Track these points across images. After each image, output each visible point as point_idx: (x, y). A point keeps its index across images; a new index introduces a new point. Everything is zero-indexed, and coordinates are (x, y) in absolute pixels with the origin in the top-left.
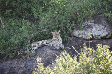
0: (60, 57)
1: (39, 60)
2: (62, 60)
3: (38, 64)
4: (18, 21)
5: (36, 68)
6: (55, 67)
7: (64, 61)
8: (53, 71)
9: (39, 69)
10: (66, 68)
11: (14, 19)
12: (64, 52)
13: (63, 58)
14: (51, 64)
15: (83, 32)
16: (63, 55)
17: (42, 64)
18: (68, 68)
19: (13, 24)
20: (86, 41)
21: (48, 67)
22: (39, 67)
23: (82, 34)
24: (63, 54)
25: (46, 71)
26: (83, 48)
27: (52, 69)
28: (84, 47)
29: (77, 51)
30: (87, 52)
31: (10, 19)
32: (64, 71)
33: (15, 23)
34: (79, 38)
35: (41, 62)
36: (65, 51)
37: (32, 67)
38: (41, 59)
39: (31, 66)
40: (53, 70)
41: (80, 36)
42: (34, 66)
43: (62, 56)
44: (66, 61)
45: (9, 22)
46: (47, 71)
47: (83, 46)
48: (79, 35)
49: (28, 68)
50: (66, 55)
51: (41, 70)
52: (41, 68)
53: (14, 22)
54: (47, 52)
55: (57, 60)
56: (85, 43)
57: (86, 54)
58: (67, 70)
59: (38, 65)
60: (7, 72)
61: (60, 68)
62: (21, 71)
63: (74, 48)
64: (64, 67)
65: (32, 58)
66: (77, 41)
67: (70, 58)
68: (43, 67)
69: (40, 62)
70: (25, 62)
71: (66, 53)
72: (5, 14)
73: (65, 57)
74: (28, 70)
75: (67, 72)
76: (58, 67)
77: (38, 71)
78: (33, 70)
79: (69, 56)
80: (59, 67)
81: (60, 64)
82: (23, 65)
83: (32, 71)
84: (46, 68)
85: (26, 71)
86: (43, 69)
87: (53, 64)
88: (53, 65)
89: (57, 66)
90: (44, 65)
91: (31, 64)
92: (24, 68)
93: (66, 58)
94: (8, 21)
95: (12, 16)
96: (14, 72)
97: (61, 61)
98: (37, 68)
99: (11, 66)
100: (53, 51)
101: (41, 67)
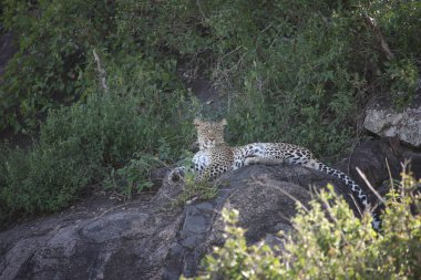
0: (310, 208)
1: (231, 217)
2: (315, 219)
3: (227, 229)
4: (157, 65)
5: (216, 245)
6: (290, 247)
7: (325, 225)
8: (281, 261)
9: (228, 250)
10: (330, 252)
11: (143, 58)
12: (327, 191)
13: (323, 214)
14: (275, 232)
15: (400, 116)
16: (320, 201)
17: (240, 229)
18: (337, 251)
19: (140, 74)
20: (410, 152)
21: (262, 243)
22: (228, 243)
23: (399, 125)
24: (323, 196)
25: (253, 258)
26: (400, 179)
27: (277, 254)
28: (403, 175)
29: (376, 189)
30: (415, 193)
31: (129, 58)
32: (321, 264)
33: (147, 74)
34: (387, 141)
35: (238, 225)
36: (330, 186)
37: (204, 240)
38: (236, 212)
39: (201, 237)
40: (280, 257)
41: (390, 133)
42: (211, 238)
43: (318, 205)
44: (332, 225)
45: (124, 67)
46: (258, 258)
47: (401, 171)
48: (387, 127)
49: (188, 243)
50: (332, 202)
51: (237, 254)
52: (236, 247)
53: (144, 69)
54: (260, 189)
55: (298, 220)
56: (407, 162)
57: (409, 200)
58: (333, 261)
59: (225, 236)
60: (109, 255)
61: (306, 250)
62: (162, 252)
63: (363, 176)
64: (324, 245)
65: (202, 206)
66: (377, 152)
67: (349, 212)
68: (243, 242)
69: (234, 221)
70: (178, 220)
71: (333, 193)
72: (112, 35)
73: (330, 209)
74: (188, 249)
75: (335, 264)
76: (302, 246)
77: (223, 259)
78: (206, 252)
79: (342, 205)
80: (306, 246)
81: (309, 236)
82: (169, 232)
83: (202, 256)
84: (254, 247)
85: (178, 254)
86: (242, 250)
87: (281, 232)
88: (282, 237)
89: (295, 241)
90: (246, 235)
91: (199, 229)
92: (172, 241)
93: (333, 215)
94: (120, 65)
95: (139, 44)
96: (135, 257)
97: (312, 223)
98: (221, 244)
99: (125, 234)
100: (284, 183)
101: (236, 243)
